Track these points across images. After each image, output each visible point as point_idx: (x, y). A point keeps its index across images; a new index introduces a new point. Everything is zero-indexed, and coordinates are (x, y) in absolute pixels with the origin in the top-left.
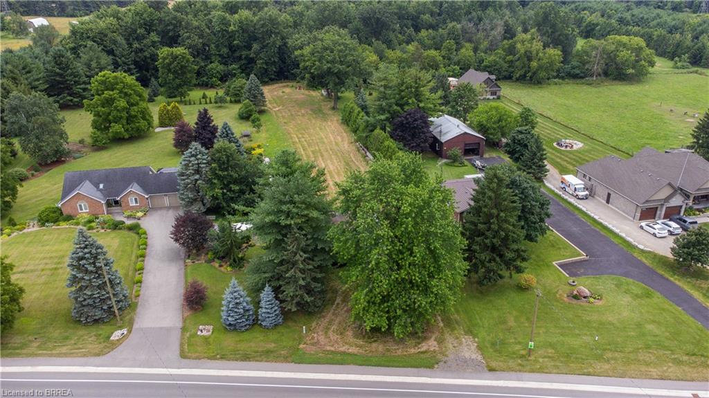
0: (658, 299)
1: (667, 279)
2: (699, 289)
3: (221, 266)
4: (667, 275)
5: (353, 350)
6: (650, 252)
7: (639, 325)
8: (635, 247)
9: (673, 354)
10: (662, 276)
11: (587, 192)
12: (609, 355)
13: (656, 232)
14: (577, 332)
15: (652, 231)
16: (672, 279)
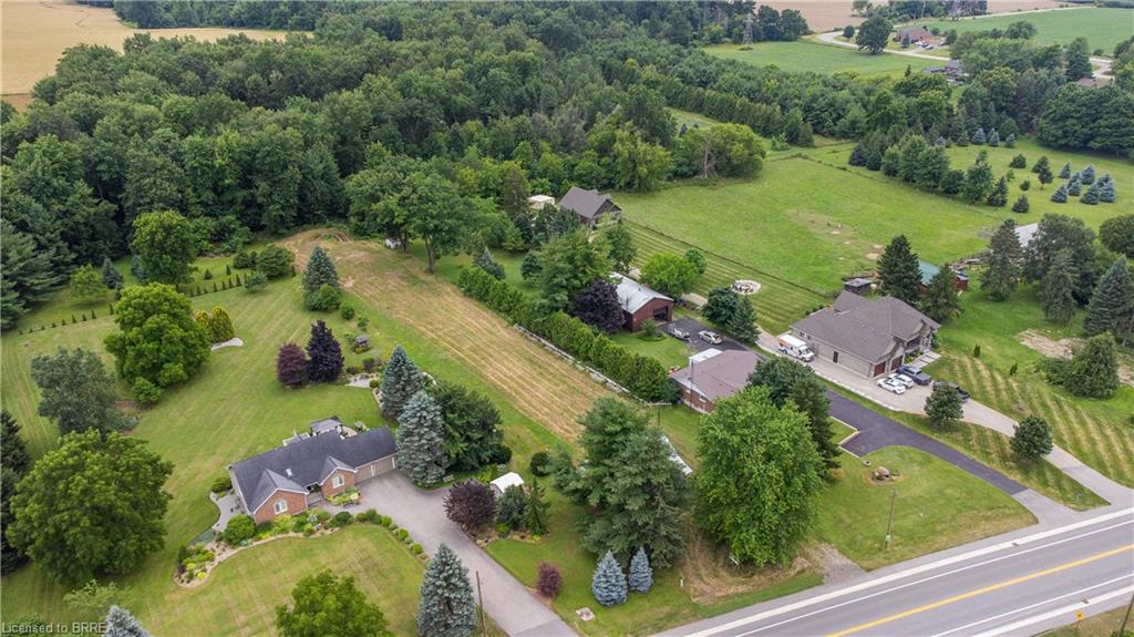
0: (938, 462)
1: (930, 439)
2: (957, 442)
3: (523, 537)
4: (928, 435)
5: (741, 589)
6: (901, 413)
7: (941, 493)
8: (886, 410)
9: (979, 512)
10: (925, 437)
11: (811, 354)
12: (939, 528)
13: (896, 389)
14: (902, 513)
15: (892, 388)
16: (934, 437)
